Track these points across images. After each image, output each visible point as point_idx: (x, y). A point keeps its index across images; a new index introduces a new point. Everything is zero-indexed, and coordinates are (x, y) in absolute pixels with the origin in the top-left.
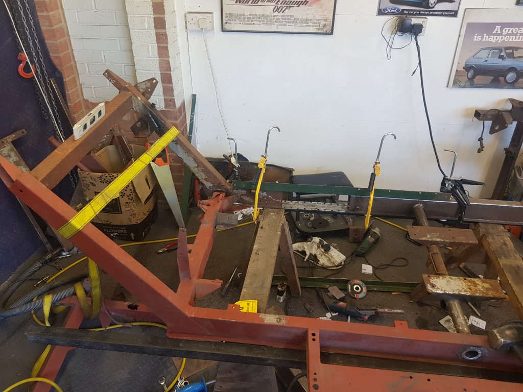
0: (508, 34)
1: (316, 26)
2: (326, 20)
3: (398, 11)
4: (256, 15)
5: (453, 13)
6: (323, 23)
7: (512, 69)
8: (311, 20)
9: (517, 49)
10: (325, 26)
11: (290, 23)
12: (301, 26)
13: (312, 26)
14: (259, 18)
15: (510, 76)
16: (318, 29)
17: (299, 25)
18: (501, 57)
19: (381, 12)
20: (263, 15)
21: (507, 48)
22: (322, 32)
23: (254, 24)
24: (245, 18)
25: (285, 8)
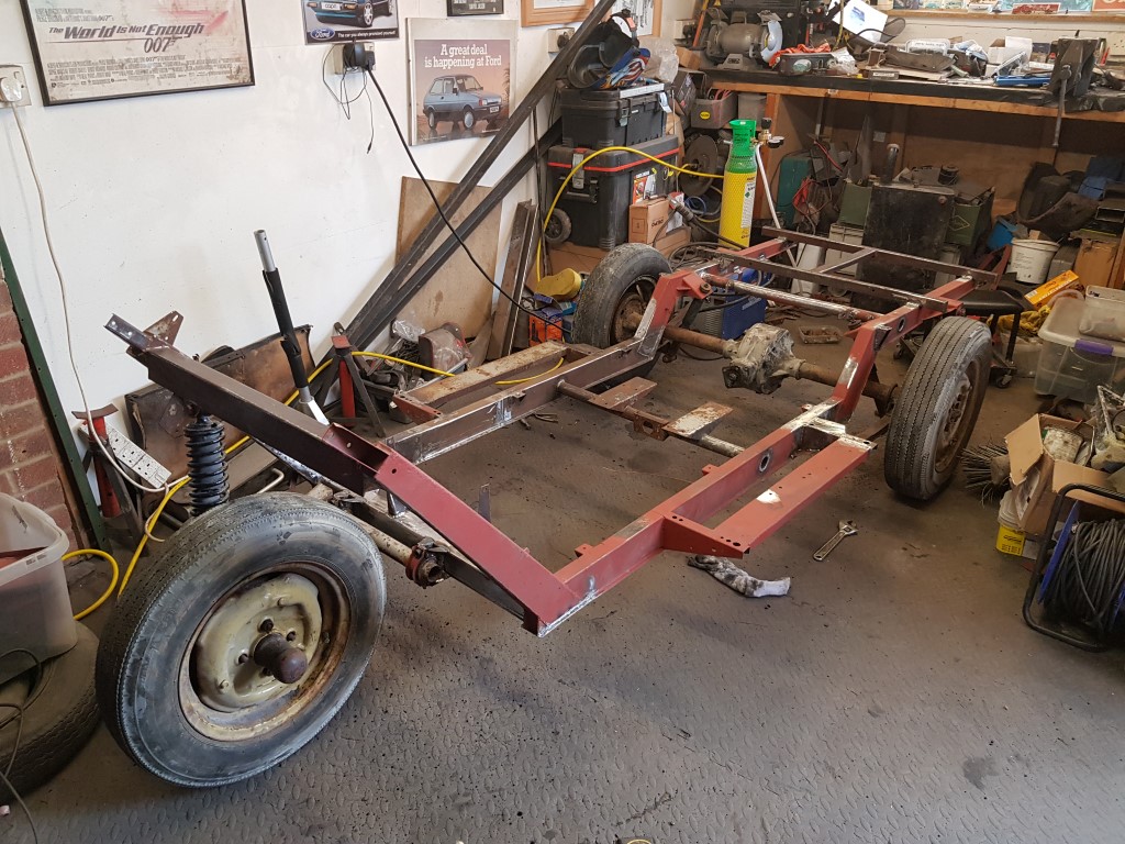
0: (455, 57)
1: (225, 73)
2: (238, 60)
3: (331, 34)
4: (113, 61)
5: (394, 33)
6: (235, 65)
7: (468, 108)
8: (214, 61)
9: (465, 77)
10: (239, 70)
11: (181, 70)
12: (202, 75)
13: (219, 73)
14: (122, 66)
15: (468, 117)
16: (230, 78)
17: (196, 72)
18: (455, 91)
19: (311, 39)
20: (128, 60)
21: (458, 78)
22: (237, 81)
23: (113, 80)
24: (90, 70)
25: (166, 41)
